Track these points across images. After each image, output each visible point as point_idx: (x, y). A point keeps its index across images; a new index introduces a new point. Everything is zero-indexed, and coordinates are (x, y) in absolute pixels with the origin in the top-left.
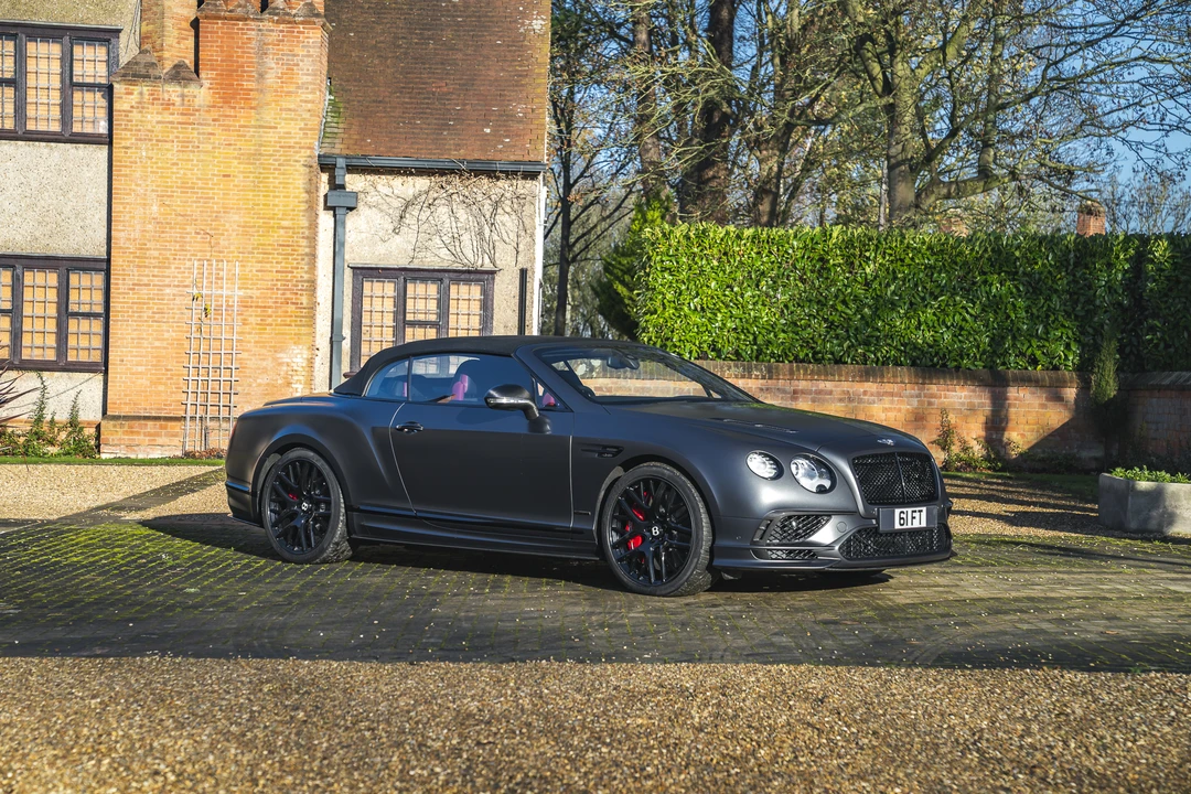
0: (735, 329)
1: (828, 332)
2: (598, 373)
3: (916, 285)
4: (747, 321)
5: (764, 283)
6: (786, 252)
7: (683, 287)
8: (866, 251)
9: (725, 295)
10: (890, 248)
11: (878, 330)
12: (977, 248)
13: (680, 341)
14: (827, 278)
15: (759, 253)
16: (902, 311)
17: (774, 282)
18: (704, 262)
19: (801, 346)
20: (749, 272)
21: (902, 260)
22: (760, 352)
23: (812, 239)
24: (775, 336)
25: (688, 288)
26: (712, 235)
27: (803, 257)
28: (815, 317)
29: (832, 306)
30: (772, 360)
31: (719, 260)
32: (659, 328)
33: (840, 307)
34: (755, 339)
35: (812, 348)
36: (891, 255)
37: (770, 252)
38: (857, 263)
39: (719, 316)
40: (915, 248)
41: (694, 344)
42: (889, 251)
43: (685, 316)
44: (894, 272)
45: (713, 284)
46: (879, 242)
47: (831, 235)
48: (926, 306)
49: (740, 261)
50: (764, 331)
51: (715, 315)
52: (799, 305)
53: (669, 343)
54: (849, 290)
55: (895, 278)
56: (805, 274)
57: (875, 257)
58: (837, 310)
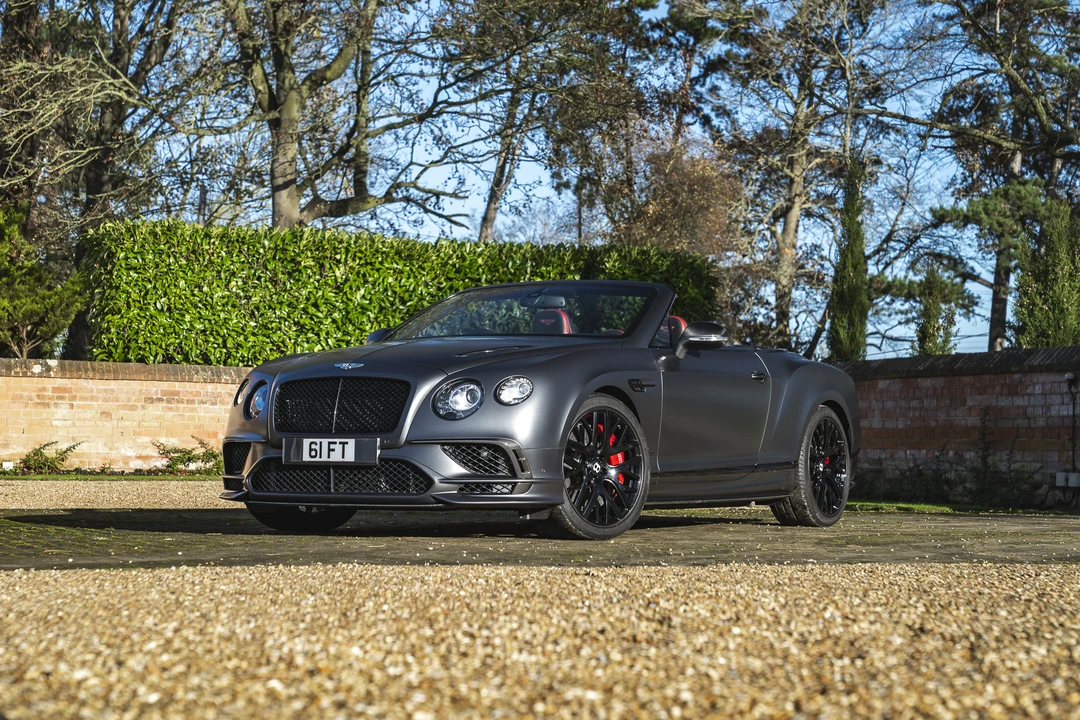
0: (204, 331)
1: (298, 336)
2: (56, 373)
3: (386, 290)
4: (216, 322)
5: (233, 283)
6: (257, 252)
7: (149, 286)
8: (336, 253)
9: (194, 295)
10: (361, 252)
11: (348, 334)
12: (442, 255)
13: (145, 342)
14: (298, 280)
15: (228, 253)
16: (372, 316)
17: (245, 283)
18: (172, 260)
19: (271, 350)
20: (219, 272)
21: (371, 264)
22: (229, 355)
23: (283, 240)
24: (246, 339)
25: (155, 287)
26: (180, 232)
27: (274, 258)
28: (286, 320)
29: (303, 309)
30: (241, 364)
31: (188, 260)
32: (122, 329)
33: (312, 310)
34: (225, 342)
35: (282, 352)
36: (360, 259)
37: (240, 252)
38: (328, 266)
39: (188, 318)
40: (384, 252)
41: (161, 347)
42: (359, 255)
43: (151, 316)
44: (364, 275)
45: (182, 283)
46: (349, 245)
47: (301, 236)
48: (395, 311)
49: (210, 261)
50: (233, 334)
51: (184, 316)
52: (270, 307)
53: (133, 345)
54: (320, 293)
55: (366, 282)
56: (276, 275)
57: (346, 260)
58: (307, 313)
